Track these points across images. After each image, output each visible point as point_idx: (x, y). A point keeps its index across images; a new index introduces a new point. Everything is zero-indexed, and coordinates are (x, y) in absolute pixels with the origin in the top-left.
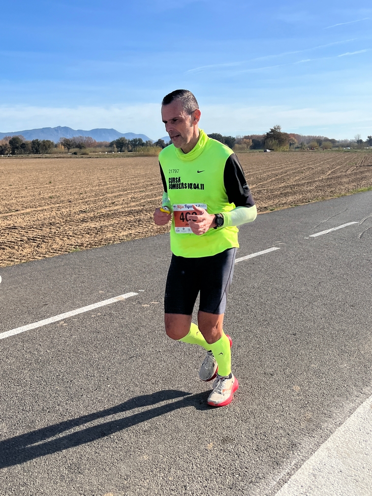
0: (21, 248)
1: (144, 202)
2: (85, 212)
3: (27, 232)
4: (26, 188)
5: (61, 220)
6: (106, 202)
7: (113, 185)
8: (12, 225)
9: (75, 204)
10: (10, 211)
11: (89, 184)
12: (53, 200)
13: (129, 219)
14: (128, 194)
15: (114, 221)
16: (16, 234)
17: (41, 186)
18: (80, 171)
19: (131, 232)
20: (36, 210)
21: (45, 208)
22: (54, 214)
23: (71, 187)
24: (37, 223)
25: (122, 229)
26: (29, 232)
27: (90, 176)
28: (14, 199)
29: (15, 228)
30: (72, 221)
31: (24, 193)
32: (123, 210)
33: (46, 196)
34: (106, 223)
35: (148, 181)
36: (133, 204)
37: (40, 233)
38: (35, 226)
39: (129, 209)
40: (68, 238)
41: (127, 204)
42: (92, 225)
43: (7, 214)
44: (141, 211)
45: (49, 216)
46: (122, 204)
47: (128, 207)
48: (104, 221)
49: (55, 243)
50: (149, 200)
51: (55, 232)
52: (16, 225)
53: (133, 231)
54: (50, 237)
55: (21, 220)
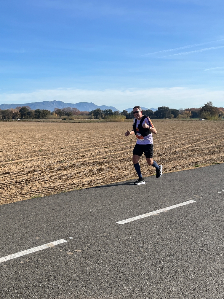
0: (9, 189)
1: (106, 156)
2: (62, 162)
3: (16, 177)
4: (24, 144)
5: (43, 168)
6: (79, 155)
7: (86, 142)
8: (7, 171)
9: (56, 156)
10: (9, 160)
11: (69, 141)
12: (41, 153)
13: (92, 168)
14: (95, 149)
15: (81, 170)
16: (8, 178)
17: (35, 142)
18: (65, 132)
19: (92, 179)
20: (27, 160)
21: (34, 158)
22: (39, 163)
23: (56, 143)
24: (25, 170)
25: (86, 176)
26: (18, 176)
27: (71, 135)
28: (14, 151)
29: (8, 173)
30: (51, 169)
31: (22, 147)
32: (89, 162)
33: (37, 150)
34: (75, 171)
35: (112, 140)
36: (98, 157)
37: (26, 178)
38: (23, 172)
39: (94, 161)
40: (45, 182)
41: (94, 157)
42: (64, 172)
43: (6, 163)
44: (103, 162)
45: (35, 165)
46: (90, 157)
47: (93, 159)
48: (74, 169)
49: (35, 186)
50: (110, 154)
51: (36, 177)
52: (10, 171)
53: (94, 178)
54: (32, 181)
55: (14, 167)
